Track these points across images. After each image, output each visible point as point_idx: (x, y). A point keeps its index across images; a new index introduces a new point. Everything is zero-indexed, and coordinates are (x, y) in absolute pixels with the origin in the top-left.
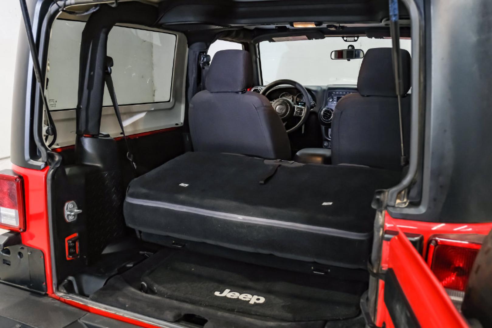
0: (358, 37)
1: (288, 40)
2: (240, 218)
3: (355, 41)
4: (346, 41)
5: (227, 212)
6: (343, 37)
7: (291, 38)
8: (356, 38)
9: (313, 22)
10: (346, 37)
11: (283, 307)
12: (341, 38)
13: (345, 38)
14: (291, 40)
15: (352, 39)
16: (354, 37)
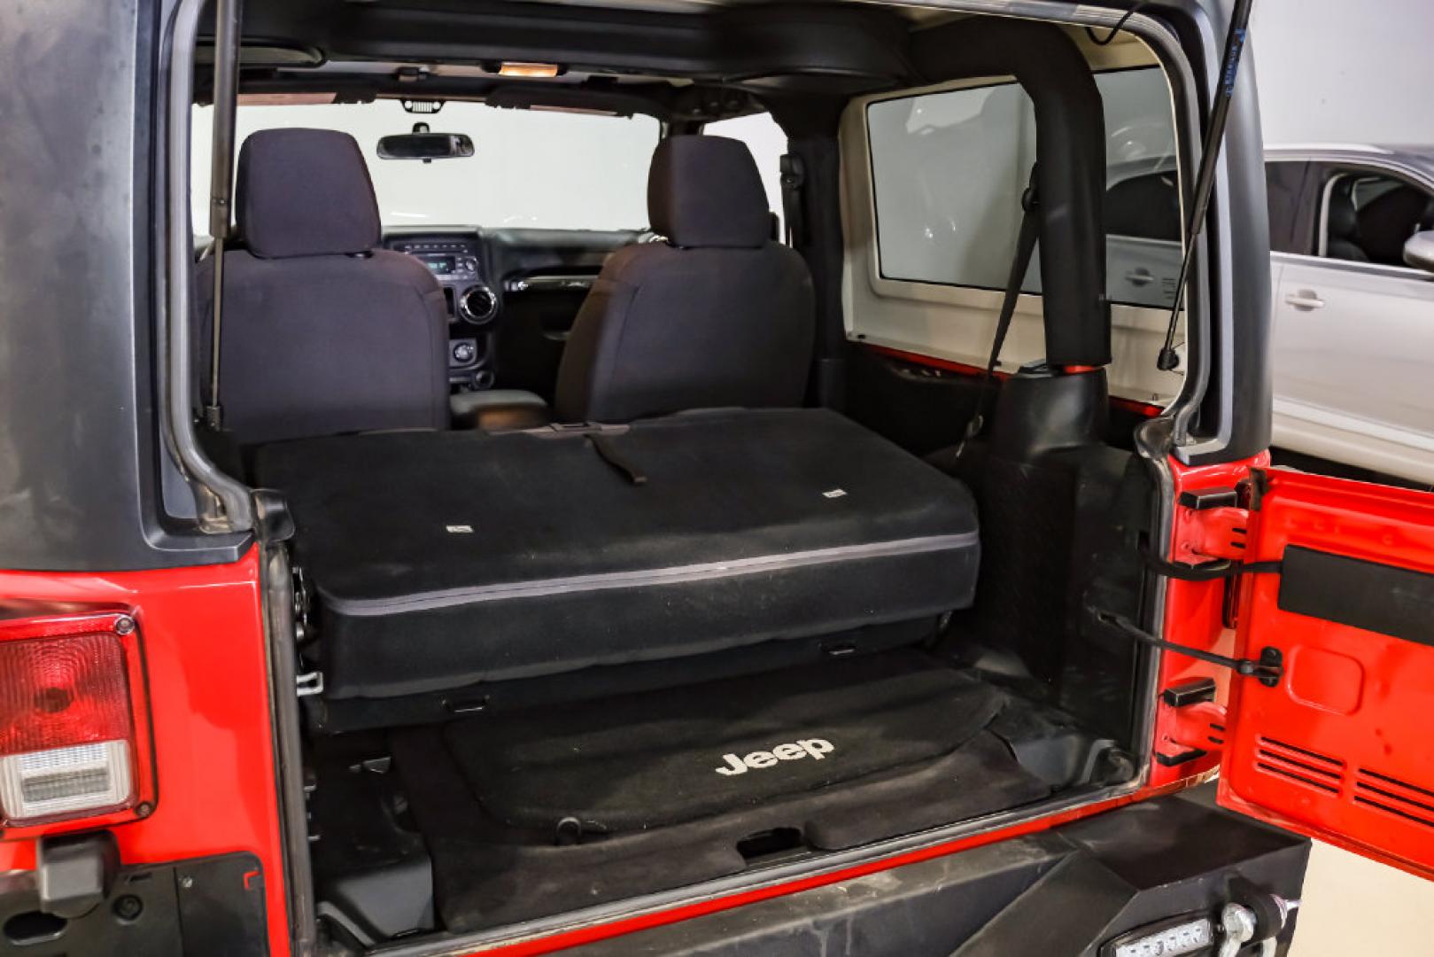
0: (442, 102)
1: (281, 104)
2: (721, 569)
3: (435, 111)
4: (410, 110)
5: (685, 564)
6: (403, 101)
7: (288, 96)
8: (437, 105)
9: (554, 63)
10: (413, 100)
11: (885, 736)
12: (398, 103)
13: (409, 104)
14: (270, 103)
15: (427, 106)
16: (433, 101)
